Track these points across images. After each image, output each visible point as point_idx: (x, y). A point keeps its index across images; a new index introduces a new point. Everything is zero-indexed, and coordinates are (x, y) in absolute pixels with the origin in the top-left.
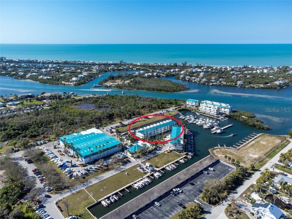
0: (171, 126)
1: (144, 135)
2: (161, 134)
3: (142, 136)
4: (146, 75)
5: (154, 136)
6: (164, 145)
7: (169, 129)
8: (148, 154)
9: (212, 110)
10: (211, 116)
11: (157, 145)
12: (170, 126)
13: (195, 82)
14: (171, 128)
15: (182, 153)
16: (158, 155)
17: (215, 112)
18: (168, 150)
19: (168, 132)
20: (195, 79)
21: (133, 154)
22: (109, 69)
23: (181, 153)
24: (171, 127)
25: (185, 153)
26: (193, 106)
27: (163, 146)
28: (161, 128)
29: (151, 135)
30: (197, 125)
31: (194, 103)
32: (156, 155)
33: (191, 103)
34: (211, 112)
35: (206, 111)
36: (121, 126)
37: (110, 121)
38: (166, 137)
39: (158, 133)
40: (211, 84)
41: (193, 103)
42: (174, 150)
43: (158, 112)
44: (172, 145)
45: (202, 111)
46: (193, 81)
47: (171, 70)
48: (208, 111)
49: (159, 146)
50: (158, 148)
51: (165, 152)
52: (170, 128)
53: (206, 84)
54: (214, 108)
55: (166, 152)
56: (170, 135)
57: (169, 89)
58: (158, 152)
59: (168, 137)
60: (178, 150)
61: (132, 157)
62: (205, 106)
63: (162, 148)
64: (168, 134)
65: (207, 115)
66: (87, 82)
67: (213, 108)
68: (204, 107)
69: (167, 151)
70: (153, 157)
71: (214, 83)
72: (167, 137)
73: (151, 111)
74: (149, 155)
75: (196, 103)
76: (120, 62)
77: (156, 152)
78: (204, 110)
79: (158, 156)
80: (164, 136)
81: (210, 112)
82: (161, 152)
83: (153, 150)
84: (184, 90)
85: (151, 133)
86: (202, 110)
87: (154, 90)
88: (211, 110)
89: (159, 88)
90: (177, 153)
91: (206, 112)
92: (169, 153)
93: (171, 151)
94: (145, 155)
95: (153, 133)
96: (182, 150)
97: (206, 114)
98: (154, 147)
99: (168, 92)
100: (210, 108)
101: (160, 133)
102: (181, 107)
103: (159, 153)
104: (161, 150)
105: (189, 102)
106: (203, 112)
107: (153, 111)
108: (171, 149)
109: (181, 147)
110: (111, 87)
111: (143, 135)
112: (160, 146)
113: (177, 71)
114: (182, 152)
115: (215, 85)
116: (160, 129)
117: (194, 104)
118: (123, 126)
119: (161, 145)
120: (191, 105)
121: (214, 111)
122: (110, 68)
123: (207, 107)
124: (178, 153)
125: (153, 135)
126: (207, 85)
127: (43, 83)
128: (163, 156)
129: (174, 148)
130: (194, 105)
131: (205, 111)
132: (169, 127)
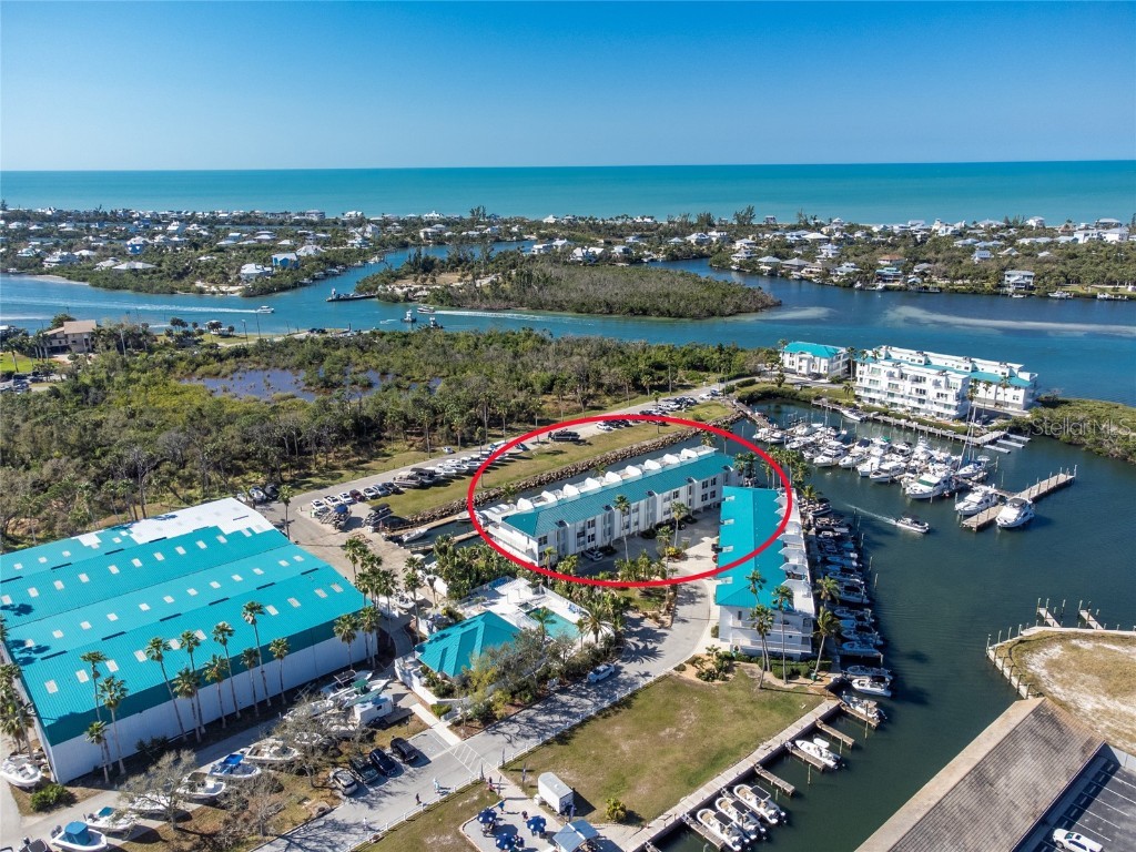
0: (714, 482)
1: (543, 541)
2: (649, 535)
3: (530, 552)
4: (579, 252)
5: (609, 551)
6: (674, 615)
7: (698, 504)
8: (563, 691)
9: (932, 393)
10: (931, 425)
11: (631, 614)
12: (705, 485)
13: (802, 279)
14: (713, 494)
15: (807, 676)
16: (633, 695)
17: (948, 406)
18: (700, 651)
19: (694, 521)
20: (800, 268)
21: (448, 692)
22: (422, 235)
23: (801, 680)
24: (709, 490)
25: (831, 678)
26: (819, 376)
27: (666, 619)
28: (651, 494)
29: (590, 545)
30: (865, 477)
31: (824, 362)
32: (620, 694)
33: (804, 363)
34: (922, 406)
35: (895, 400)
36: (413, 482)
37: (359, 454)
38: (685, 557)
39: (633, 529)
40: (881, 286)
41: (817, 359)
42: (751, 657)
43: (635, 409)
44: (731, 621)
45: (873, 400)
46: (795, 275)
47: (688, 238)
48: (905, 401)
49: (636, 622)
50: (631, 634)
51: (681, 668)
52: (704, 498)
53: (858, 285)
54: (943, 384)
55: (690, 674)
56: (708, 541)
57: (682, 304)
58: (630, 669)
59: (698, 557)
60: (775, 656)
61: (439, 715)
62: (891, 375)
63: (658, 637)
64: (697, 531)
65: (903, 421)
66: (306, 280)
67: (937, 384)
68: (884, 382)
69: (694, 661)
70: (599, 713)
71: (894, 281)
72: (690, 551)
73: (596, 403)
74: (564, 698)
75: (831, 362)
76: (472, 212)
77: (618, 670)
78: (884, 397)
79: (636, 703)
80: (672, 550)
81: (916, 405)
82: (658, 668)
83: (598, 657)
84: (756, 311)
85: (590, 532)
86: (872, 395)
87: (611, 313)
88: (924, 392)
89: (636, 302)
90: (769, 677)
91: (892, 404)
92: (710, 676)
93: (727, 662)
94: (537, 699)
95: (598, 530)
96: (805, 658)
97: (899, 417)
98: (607, 630)
99: (681, 317)
100: (921, 386)
101: (643, 527)
102: (752, 383)
103: (642, 682)
104: (653, 654)
105: (796, 358)
106: (877, 405)
107: (608, 400)
108: (725, 648)
109: (797, 634)
110: (411, 300)
111: (534, 545)
112: (648, 623)
113: (714, 239)
114: (803, 667)
115: (900, 289)
116: (643, 502)
117: (822, 365)
118: (423, 486)
119: (656, 619)
120: (804, 371)
121: (942, 400)
122: (426, 233)
123: (902, 376)
124: (780, 683)
125: (600, 542)
126: (860, 289)
127: (105, 286)
128: (667, 703)
129: (746, 642)
130: (822, 371)
131: (891, 400)
132: (699, 493)
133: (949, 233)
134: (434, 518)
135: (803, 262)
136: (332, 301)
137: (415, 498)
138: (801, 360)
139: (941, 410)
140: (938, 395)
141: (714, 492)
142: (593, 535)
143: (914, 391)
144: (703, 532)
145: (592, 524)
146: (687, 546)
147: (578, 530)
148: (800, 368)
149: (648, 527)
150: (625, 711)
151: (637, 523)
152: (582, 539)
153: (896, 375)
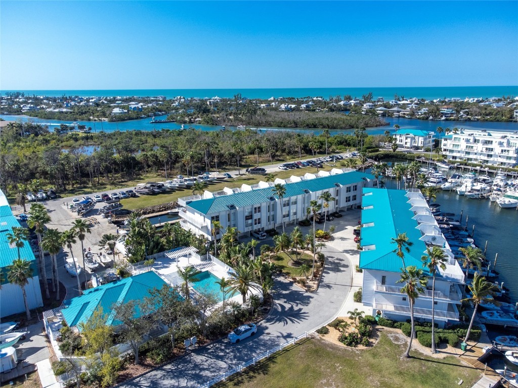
0: (355, 188)
1: (215, 218)
2: (305, 224)
3: (204, 228)
4: (283, 106)
5: (272, 233)
6: (320, 281)
7: (343, 204)
8: (200, 351)
9: (497, 150)
11: (281, 279)
12: (348, 190)
13: (399, 117)
14: (355, 198)
15: (457, 345)
16: (271, 359)
17: (509, 158)
18: (343, 314)
19: (341, 216)
20: (398, 112)
21: (77, 348)
22: (208, 103)
23: (450, 349)
24: (351, 194)
25: (484, 348)
26: (417, 148)
27: (313, 284)
28: (307, 192)
29: (256, 227)
31: (421, 139)
32: (259, 357)
33: (409, 140)
34: (491, 159)
35: (471, 156)
36: (146, 190)
38: (332, 239)
39: (292, 218)
40: (443, 118)
41: (417, 138)
42: (393, 322)
43: (304, 161)
44: (375, 286)
45: (454, 157)
46: (396, 114)
47: (339, 103)
48: (478, 157)
49: (286, 286)
50: (279, 296)
51: (324, 331)
52: (348, 200)
53: (431, 118)
54: (505, 144)
55: (333, 337)
56: (350, 229)
57: (336, 122)
58: (274, 329)
59: (343, 239)
60: (420, 322)
61: (58, 373)
62: (468, 141)
63: (305, 300)
64: (342, 222)
65: (478, 168)
66: (143, 116)
67: (501, 144)
68: (463, 146)
69: (337, 324)
70: (230, 379)
71: (450, 116)
72: (336, 235)
74: (198, 359)
75: (425, 139)
76: (235, 96)
77: (261, 330)
78: (463, 155)
79: (273, 368)
80: (321, 232)
81: (486, 158)
82: (301, 330)
83: (240, 317)
84: (376, 126)
85: (256, 216)
86: (455, 154)
87: (296, 127)
88: (492, 150)
89: (311, 121)
90: (416, 344)
91: (468, 159)
92: (352, 341)
93: (370, 327)
94: (170, 358)
95: (264, 215)
96: (450, 326)
97: (475, 165)
98: (255, 291)
99: (335, 128)
100: (489, 146)
101: (301, 217)
102: (378, 151)
103: (284, 344)
104: (296, 315)
105: (403, 138)
106: (457, 160)
107: (288, 157)
108: (368, 312)
109: (445, 301)
111: (208, 222)
112: (297, 287)
113: (353, 104)
114: (451, 336)
115: (454, 120)
116: (300, 197)
117: (420, 141)
118: (154, 194)
119: (303, 283)
120: (408, 145)
121: (505, 154)
122: (210, 102)
123: (475, 141)
124: (428, 352)
125: (265, 225)
126: (432, 120)
128: (307, 369)
129: (389, 307)
130: (420, 145)
131: (467, 156)
132: (344, 195)
133: (475, 101)
134: (153, 211)
135: (400, 109)
136: (153, 123)
137: (144, 200)
138: (406, 138)
139: (504, 160)
140: (502, 151)
141: (355, 196)
142: (259, 219)
143: (484, 150)
144: (346, 223)
145: (258, 209)
146: (333, 231)
147: (247, 214)
148: (406, 143)
149: (304, 218)
150: (260, 377)
151: (295, 214)
152: (250, 221)
153: (472, 141)
